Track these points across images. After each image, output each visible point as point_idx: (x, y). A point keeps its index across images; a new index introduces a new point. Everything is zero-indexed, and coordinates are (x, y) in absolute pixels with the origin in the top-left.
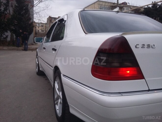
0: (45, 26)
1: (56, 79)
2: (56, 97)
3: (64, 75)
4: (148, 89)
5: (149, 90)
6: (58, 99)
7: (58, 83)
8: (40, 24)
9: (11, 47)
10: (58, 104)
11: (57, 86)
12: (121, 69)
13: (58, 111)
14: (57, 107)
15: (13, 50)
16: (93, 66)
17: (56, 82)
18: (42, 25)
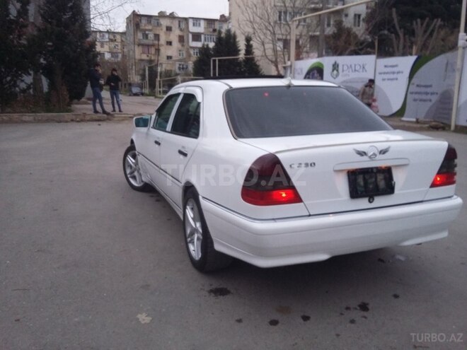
0: (120, 41)
1: (189, 202)
2: (188, 231)
3: (203, 198)
4: (308, 214)
5: (310, 215)
6: (192, 234)
7: (192, 209)
8: (107, 36)
9: (43, 114)
10: (193, 242)
11: (190, 214)
12: (275, 192)
13: (193, 253)
14: (191, 247)
15: (48, 121)
16: (244, 187)
17: (188, 207)
18: (112, 37)
